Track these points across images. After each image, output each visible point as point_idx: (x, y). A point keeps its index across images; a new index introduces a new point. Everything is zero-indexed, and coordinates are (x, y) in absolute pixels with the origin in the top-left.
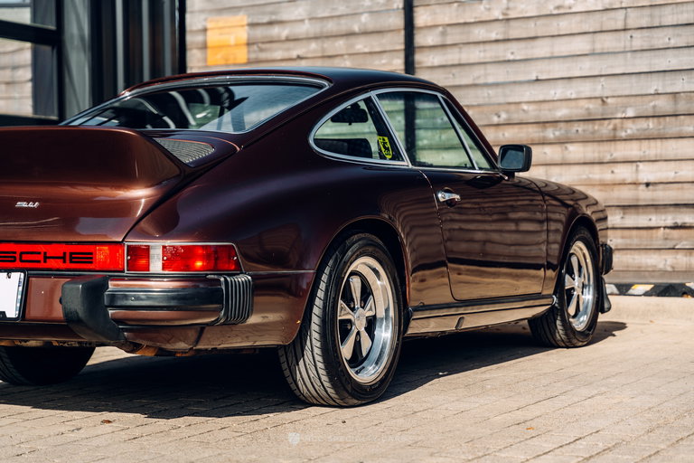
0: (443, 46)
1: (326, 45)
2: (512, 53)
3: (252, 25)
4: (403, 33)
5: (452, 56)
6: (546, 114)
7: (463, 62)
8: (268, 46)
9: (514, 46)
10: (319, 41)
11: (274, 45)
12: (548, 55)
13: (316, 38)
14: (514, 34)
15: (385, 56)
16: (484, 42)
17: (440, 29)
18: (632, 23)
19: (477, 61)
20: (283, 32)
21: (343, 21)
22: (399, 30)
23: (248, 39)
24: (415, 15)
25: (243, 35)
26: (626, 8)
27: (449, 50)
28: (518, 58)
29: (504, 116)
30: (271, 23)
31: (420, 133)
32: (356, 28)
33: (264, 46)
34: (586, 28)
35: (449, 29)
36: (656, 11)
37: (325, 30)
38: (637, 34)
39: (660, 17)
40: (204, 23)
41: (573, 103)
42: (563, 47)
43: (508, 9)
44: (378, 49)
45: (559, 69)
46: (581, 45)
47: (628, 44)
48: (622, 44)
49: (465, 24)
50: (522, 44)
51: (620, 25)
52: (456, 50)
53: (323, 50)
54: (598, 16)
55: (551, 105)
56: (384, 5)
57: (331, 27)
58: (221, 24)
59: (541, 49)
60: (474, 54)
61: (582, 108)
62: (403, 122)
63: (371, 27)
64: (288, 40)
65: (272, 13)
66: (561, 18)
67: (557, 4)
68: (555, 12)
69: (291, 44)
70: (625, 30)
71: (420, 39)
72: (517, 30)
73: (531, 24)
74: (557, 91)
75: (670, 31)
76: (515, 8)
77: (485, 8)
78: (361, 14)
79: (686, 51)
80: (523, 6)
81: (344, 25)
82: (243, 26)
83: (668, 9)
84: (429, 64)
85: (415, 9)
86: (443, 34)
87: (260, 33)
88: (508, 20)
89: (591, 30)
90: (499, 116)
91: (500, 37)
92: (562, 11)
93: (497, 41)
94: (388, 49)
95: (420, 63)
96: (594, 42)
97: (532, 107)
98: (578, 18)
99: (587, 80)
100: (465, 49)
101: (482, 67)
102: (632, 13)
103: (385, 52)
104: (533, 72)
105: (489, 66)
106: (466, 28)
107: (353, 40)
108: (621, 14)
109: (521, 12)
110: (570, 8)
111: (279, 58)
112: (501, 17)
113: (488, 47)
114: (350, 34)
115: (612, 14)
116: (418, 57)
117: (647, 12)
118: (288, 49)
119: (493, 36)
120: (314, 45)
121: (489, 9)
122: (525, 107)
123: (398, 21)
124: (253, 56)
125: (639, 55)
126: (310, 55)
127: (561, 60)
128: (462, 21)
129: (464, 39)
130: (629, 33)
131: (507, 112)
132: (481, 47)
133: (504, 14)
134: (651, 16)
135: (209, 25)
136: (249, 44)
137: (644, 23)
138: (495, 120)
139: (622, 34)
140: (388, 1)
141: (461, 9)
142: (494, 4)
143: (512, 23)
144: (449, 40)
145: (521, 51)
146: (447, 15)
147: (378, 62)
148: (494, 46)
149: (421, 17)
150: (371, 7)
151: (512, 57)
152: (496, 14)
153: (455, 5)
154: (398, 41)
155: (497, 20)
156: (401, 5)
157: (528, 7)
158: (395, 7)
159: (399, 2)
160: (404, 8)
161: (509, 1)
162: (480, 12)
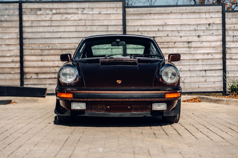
0: (32, 26)
2: (53, 30)
4: (19, 22)
5: (35, 30)
6: (63, 47)
9: (54, 28)
12: (63, 31)
14: (53, 24)
15: (13, 28)
16: (44, 26)
17: (31, 21)
18: (87, 24)
19: (42, 31)
22: (17, 21)
24: (23, 17)
26: (85, 20)
27: (34, 28)
28: (55, 31)
29: (50, 47)
31: (25, 51)
32: (3, 19)
34: (74, 24)
35: (34, 22)
36: (93, 21)
38: (88, 27)
39: (94, 23)
41: (71, 44)
42: (67, 29)
43: (52, 17)
44: (10, 26)
45: (67, 35)
46: (73, 29)
47: (86, 29)
48: (84, 29)
49: (39, 21)
50: (56, 28)
51: (84, 24)
52: (36, 28)
54: (77, 21)
55: (64, 45)
56: (13, 13)
59: (61, 29)
60: (41, 29)
61: (73, 46)
62: (19, 47)
63: (8, 19)
66: (67, 21)
67: (66, 17)
68: (66, 19)
71: (24, 24)
72: (54, 24)
73: (59, 22)
74: (67, 41)
75: (97, 27)
76: (54, 17)
77: (45, 17)
78: (5, 15)
83: (97, 21)
84: (27, 31)
85: (23, 15)
86: (32, 23)
88: (52, 21)
89: (76, 25)
90: (49, 47)
91: (49, 25)
93: (48, 26)
94: (14, 26)
95: (24, 31)
96: (76, 28)
97: (59, 45)
98: (72, 21)
99: (75, 38)
100: (39, 28)
101: (44, 33)
102: (87, 21)
104: (59, 35)
105: (46, 33)
106: (39, 22)
108: (84, 21)
109: (55, 19)
110: (70, 18)
112: (50, 20)
113: (45, 27)
115: (81, 21)
116: (24, 29)
117: (91, 21)
119: (47, 25)
121: (46, 17)
122: (57, 45)
123: (17, 18)
125: (89, 32)
127: (67, 33)
128: (38, 20)
129: (38, 25)
130: (86, 27)
131: (52, 46)
132: (44, 27)
133: (50, 19)
134: (92, 23)
137: (90, 24)
138: (48, 48)
139: (84, 27)
140: (14, 12)
141: (37, 16)
142: (47, 16)
143: (53, 22)
144: (34, 25)
145: (56, 29)
146: (33, 18)
147: (10, 30)
148: (47, 27)
149: (25, 18)
150: (8, 13)
151: (53, 31)
152: (48, 19)
153: (35, 15)
154: (17, 24)
155: (48, 20)
156: (18, 14)
157: (57, 17)
158: (16, 14)
159: (17, 12)
160: (19, 15)
161: (52, 15)
162: (43, 18)
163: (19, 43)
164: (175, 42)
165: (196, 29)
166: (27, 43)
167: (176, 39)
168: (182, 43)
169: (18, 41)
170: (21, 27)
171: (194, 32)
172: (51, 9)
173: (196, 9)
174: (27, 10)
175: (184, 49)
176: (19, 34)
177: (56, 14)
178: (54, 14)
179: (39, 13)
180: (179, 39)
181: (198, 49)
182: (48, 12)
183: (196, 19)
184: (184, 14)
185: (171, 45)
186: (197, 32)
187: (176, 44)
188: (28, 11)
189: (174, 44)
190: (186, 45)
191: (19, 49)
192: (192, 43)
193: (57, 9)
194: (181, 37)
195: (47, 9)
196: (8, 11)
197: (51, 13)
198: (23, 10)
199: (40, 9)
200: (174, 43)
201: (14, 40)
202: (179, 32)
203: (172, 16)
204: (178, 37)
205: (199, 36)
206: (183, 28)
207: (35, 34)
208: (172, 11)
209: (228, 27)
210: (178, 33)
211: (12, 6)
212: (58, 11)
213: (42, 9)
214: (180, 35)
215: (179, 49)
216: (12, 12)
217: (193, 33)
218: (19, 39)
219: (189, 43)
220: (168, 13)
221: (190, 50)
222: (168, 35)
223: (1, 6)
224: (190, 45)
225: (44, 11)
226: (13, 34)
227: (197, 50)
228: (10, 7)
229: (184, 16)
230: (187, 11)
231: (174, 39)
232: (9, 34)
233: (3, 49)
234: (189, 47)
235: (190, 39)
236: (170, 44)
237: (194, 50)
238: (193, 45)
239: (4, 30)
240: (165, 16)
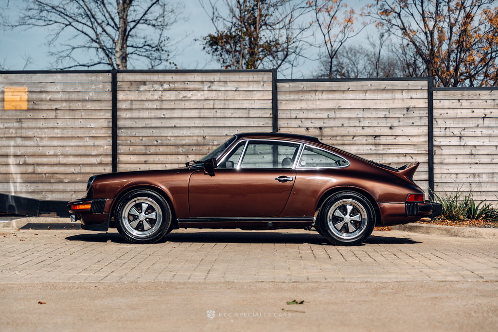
0: (131, 109)
1: (71, 105)
2: (164, 115)
3: (30, 92)
4: (111, 102)
5: (135, 114)
6: (179, 142)
7: (140, 117)
8: (39, 102)
9: (164, 112)
10: (68, 103)
11: (43, 103)
12: (180, 117)
13: (66, 101)
14: (164, 106)
15: (102, 111)
16: (151, 109)
17: (130, 101)
18: (216, 106)
19: (147, 117)
20: (49, 97)
21: (80, 94)
22: (109, 101)
23: (28, 99)
24: (117, 94)
25: (25, 97)
26: (214, 100)
27: (134, 111)
28: (167, 117)
29: (159, 141)
30: (41, 92)
31: (119, 147)
32: (87, 98)
33: (37, 103)
34: (196, 107)
35: (134, 102)
36: (227, 102)
37: (71, 97)
38: (218, 111)
39: (228, 104)
40: (2, 89)
41: (191, 138)
42: (186, 114)
43: (162, 95)
44: (98, 108)
45: (185, 123)
46: (194, 114)
47: (215, 115)
48: (212, 115)
49: (142, 100)
50: (168, 111)
51: (211, 107)
52: (137, 111)
53: (70, 107)
54: (202, 102)
55: (181, 138)
56: (102, 89)
57: (74, 96)
58: (12, 91)
59: (177, 114)
60: (145, 114)
61: (195, 140)
62: (111, 142)
63: (95, 98)
64: (50, 100)
65: (42, 87)
66: (186, 102)
67: (184, 96)
68: (183, 99)
69: (53, 103)
70: (213, 109)
71: (120, 105)
72: (166, 105)
73: (173, 103)
74: (186, 132)
75: (232, 111)
76: (165, 95)
77: (151, 94)
78: (90, 92)
79: (239, 119)
80: (168, 95)
81: (81, 96)
82: (25, 92)
84: (124, 117)
85: (117, 92)
86: (131, 104)
87: (34, 96)
88: (162, 100)
89: (199, 107)
90: (157, 142)
91: (158, 107)
92: (186, 99)
93: (157, 109)
94: (104, 108)
95: (119, 116)
96: (200, 113)
97: (172, 138)
98: (193, 102)
99: (197, 128)
100: (142, 112)
101: (150, 120)
102: (217, 102)
103: (103, 110)
104: (172, 123)
105: (153, 120)
106: (142, 102)
107: (85, 103)
108: (212, 102)
109: (168, 98)
110: (190, 97)
111: (45, 109)
112: (159, 99)
113: (152, 111)
114: (85, 101)
115: (208, 102)
116: (119, 113)
117: (223, 102)
118: (50, 105)
119: (155, 107)
120: (64, 104)
121: (153, 95)
122: (169, 138)
123: (109, 96)
124: (31, 107)
125: (219, 119)
126: (62, 109)
127: (186, 119)
128: (140, 99)
129: (141, 107)
130: (215, 110)
131: (161, 140)
132: (149, 111)
133: (160, 98)
134: (225, 104)
135: (5, 90)
136: (28, 101)
137: (221, 106)
138: (155, 143)
139: (212, 110)
140: (104, 87)
141: (140, 94)
142: (156, 93)
143: (164, 102)
144: (134, 107)
145: (168, 114)
146: (133, 96)
147: (98, 114)
148: (155, 111)
149: (120, 96)
150: (95, 89)
151: (163, 117)
152: (156, 97)
153: (137, 92)
154: (109, 106)
155: (157, 100)
156: (110, 90)
157: (171, 95)
158: (108, 90)
159: (109, 87)
160: (112, 91)
161: (162, 92)
162: (149, 96)
163: (111, 135)
164: (354, 136)
165: (387, 116)
166: (124, 135)
167: (355, 131)
168: (366, 138)
169: (110, 132)
170: (115, 110)
171: (384, 120)
172: (161, 83)
173: (388, 85)
174: (124, 83)
175: (369, 147)
176: (111, 120)
177: (170, 90)
178: (165, 90)
179: (142, 88)
180: (359, 131)
181: (390, 147)
182: (157, 86)
183: (386, 101)
184: (368, 92)
185: (347, 140)
186: (389, 120)
187: (355, 138)
188: (125, 86)
189: (353, 138)
190: (371, 140)
191: (111, 144)
192: (381, 138)
193: (170, 82)
194: (363, 128)
195: (156, 82)
196: (95, 85)
197: (161, 89)
198: (119, 84)
199: (144, 83)
200: (352, 137)
201: (103, 131)
202: (361, 120)
203: (350, 95)
204: (358, 128)
205: (391, 128)
206: (367, 114)
207: (136, 120)
208: (350, 87)
209: (437, 113)
210: (358, 122)
211: (101, 77)
212: (172, 86)
213: (148, 83)
214: (362, 124)
215: (361, 147)
216: (101, 86)
217: (383, 123)
218: (111, 129)
219: (376, 138)
220: (344, 91)
221: (377, 148)
222: (343, 125)
223: (85, 77)
224: (377, 141)
225: (151, 86)
226: (101, 120)
227: (389, 149)
228: (98, 79)
229: (369, 95)
230: (373, 88)
231: (353, 131)
232: (96, 120)
233: (86, 144)
234: (376, 145)
235: (378, 131)
236: (345, 138)
237: (384, 149)
238: (383, 140)
239: (89, 115)
240: (338, 96)
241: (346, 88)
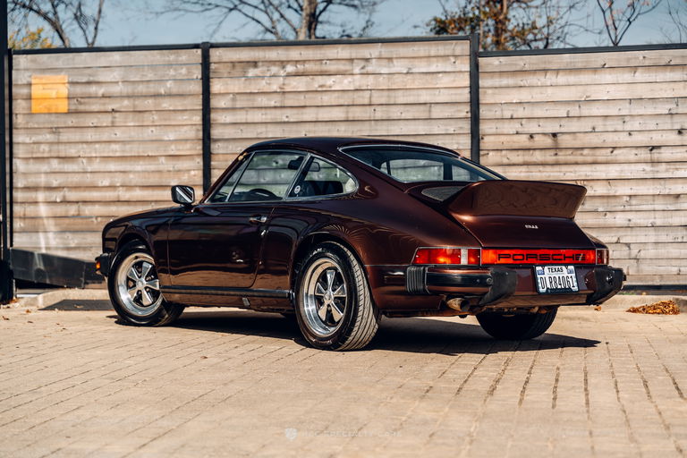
0: (234, 109)
1: (137, 103)
2: (287, 117)
3: (72, 83)
4: (201, 97)
5: (240, 117)
7: (249, 121)
8: (86, 100)
9: (288, 112)
10: (132, 100)
11: (91, 100)
12: (314, 120)
13: (128, 97)
14: (289, 102)
15: (187, 113)
16: (266, 108)
17: (231, 96)
18: (375, 101)
19: (260, 121)
20: (101, 91)
21: (151, 85)
22: (197, 95)
23: (69, 94)
24: (211, 84)
25: (64, 91)
26: (371, 90)
27: (238, 112)
28: (292, 120)
30: (89, 83)
32: (162, 92)
33: (82, 100)
34: (341, 102)
35: (238, 97)
36: (392, 93)
37: (136, 91)
38: (378, 108)
39: (395, 97)
40: (29, 79)
42: (325, 114)
43: (284, 84)
44: (180, 108)
46: (338, 114)
47: (372, 115)
48: (368, 115)
49: (251, 93)
50: (295, 111)
51: (366, 102)
52: (243, 112)
53: (134, 106)
54: (351, 94)
56: (187, 75)
57: (141, 89)
58: (44, 81)
59: (309, 115)
60: (257, 116)
62: (202, 163)
63: (175, 91)
64: (104, 96)
65: (90, 75)
66: (324, 94)
67: (321, 84)
68: (320, 89)
69: (107, 100)
70: (370, 105)
71: (214, 103)
72: (291, 101)
73: (302, 97)
75: (402, 108)
76: (289, 84)
77: (267, 83)
78: (167, 80)
79: (413, 122)
80: (295, 84)
81: (152, 89)
82: (64, 83)
83: (400, 93)
84: (222, 122)
85: (211, 80)
86: (234, 100)
87: (79, 90)
88: (284, 92)
89: (346, 103)
90: (277, 163)
91: (278, 104)
92: (324, 89)
93: (275, 107)
94: (188, 108)
95: (214, 120)
96: (347, 112)
98: (336, 94)
100: (251, 112)
101: (264, 126)
102: (375, 94)
103: (186, 110)
104: (302, 131)
105: (269, 126)
106: (252, 97)
107: (159, 100)
108: (367, 94)
109: (294, 88)
110: (330, 87)
111: (96, 110)
112: (278, 90)
113: (268, 111)
114: (157, 96)
115: (361, 93)
116: (213, 116)
117: (386, 93)
118: (104, 104)
119: (272, 104)
120: (126, 102)
121: (269, 84)
123: (197, 88)
124: (73, 107)
125: (380, 123)
126: (122, 110)
127: (324, 124)
128: (248, 91)
129: (250, 104)
130: (373, 108)
132: (263, 111)
133: (281, 88)
134: (389, 97)
135: (33, 81)
136: (68, 98)
137: (383, 101)
139: (368, 107)
140: (189, 72)
141: (247, 82)
142: (273, 80)
143: (287, 95)
144: (238, 105)
145: (293, 115)
146: (236, 86)
147: (180, 118)
148: (273, 111)
149: (216, 87)
150: (175, 76)
151: (287, 120)
152: (275, 87)
153: (243, 79)
154: (197, 103)
155: (275, 92)
156: (200, 76)
157: (299, 84)
158: (195, 77)
159: (198, 73)
160: (202, 79)
161: (284, 79)
162: (262, 85)
163: (201, 152)
164: (614, 148)
165: (672, 112)
166: (221, 151)
167: (616, 139)
168: (634, 151)
169: (199, 148)
170: (207, 110)
171: (668, 119)
172: (283, 64)
173: (675, 57)
174: (221, 66)
175: (641, 167)
176: (201, 128)
177: (297, 75)
178: (289, 75)
179: (252, 72)
180: (623, 139)
181: (678, 166)
182: (274, 69)
183: (672, 85)
184: (640, 70)
185: (603, 155)
186: (676, 119)
187: (616, 152)
188: (224, 70)
189: (612, 152)
190: (645, 155)
191: (202, 168)
192: (663, 150)
193: (297, 61)
194: (630, 134)
195: (273, 62)
196: (175, 70)
197: (282, 73)
198: (213, 66)
199: (255, 64)
200: (611, 150)
201: (188, 145)
202: (627, 119)
203: (607, 77)
204: (622, 133)
205: (680, 132)
206: (638, 109)
207: (242, 127)
208: (606, 61)
210: (621, 122)
211: (184, 56)
212: (300, 67)
213: (260, 64)
214: (628, 127)
215: (626, 167)
216: (184, 71)
217: (666, 123)
218: (201, 142)
219: (654, 151)
220: (595, 70)
221: (655, 169)
222: (594, 129)
223: (158, 57)
224: (656, 155)
225: (265, 68)
226: (185, 128)
227: (677, 169)
228: (180, 58)
229: (640, 76)
230: (647, 63)
231: (611, 139)
232: (177, 128)
233: (161, 167)
234: (653, 162)
235: (657, 139)
236: (598, 152)
237: (667, 170)
238: (666, 154)
239: (165, 120)
240: (585, 78)
241: (599, 65)
